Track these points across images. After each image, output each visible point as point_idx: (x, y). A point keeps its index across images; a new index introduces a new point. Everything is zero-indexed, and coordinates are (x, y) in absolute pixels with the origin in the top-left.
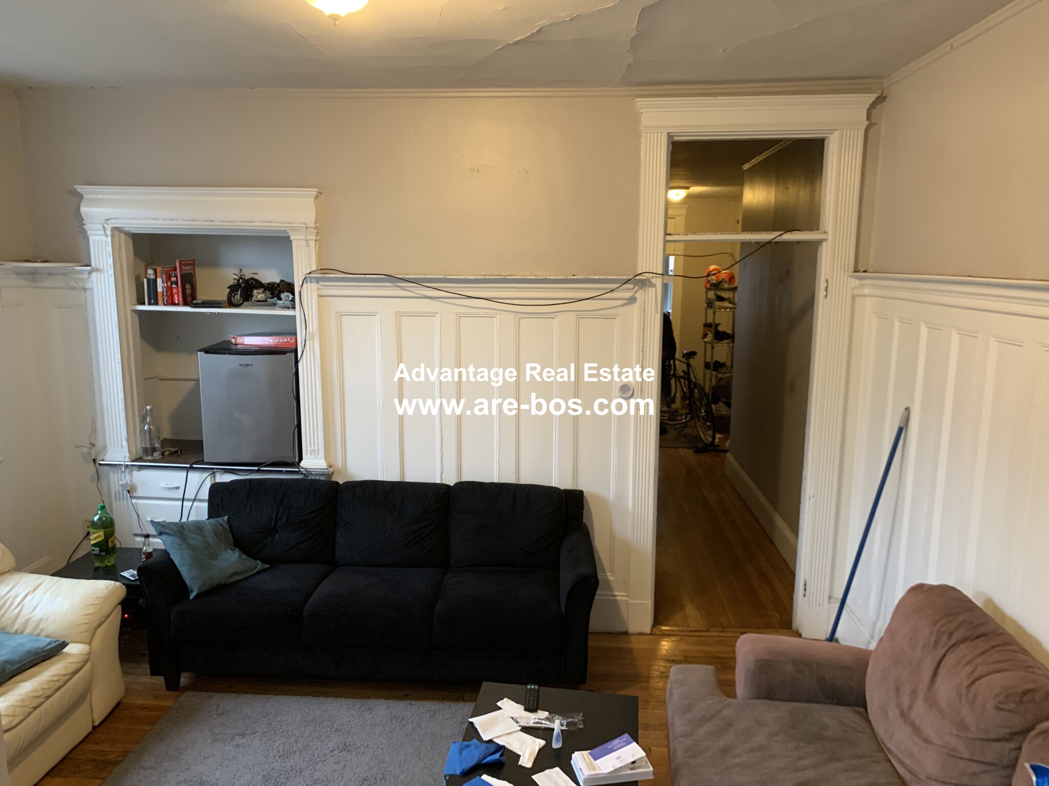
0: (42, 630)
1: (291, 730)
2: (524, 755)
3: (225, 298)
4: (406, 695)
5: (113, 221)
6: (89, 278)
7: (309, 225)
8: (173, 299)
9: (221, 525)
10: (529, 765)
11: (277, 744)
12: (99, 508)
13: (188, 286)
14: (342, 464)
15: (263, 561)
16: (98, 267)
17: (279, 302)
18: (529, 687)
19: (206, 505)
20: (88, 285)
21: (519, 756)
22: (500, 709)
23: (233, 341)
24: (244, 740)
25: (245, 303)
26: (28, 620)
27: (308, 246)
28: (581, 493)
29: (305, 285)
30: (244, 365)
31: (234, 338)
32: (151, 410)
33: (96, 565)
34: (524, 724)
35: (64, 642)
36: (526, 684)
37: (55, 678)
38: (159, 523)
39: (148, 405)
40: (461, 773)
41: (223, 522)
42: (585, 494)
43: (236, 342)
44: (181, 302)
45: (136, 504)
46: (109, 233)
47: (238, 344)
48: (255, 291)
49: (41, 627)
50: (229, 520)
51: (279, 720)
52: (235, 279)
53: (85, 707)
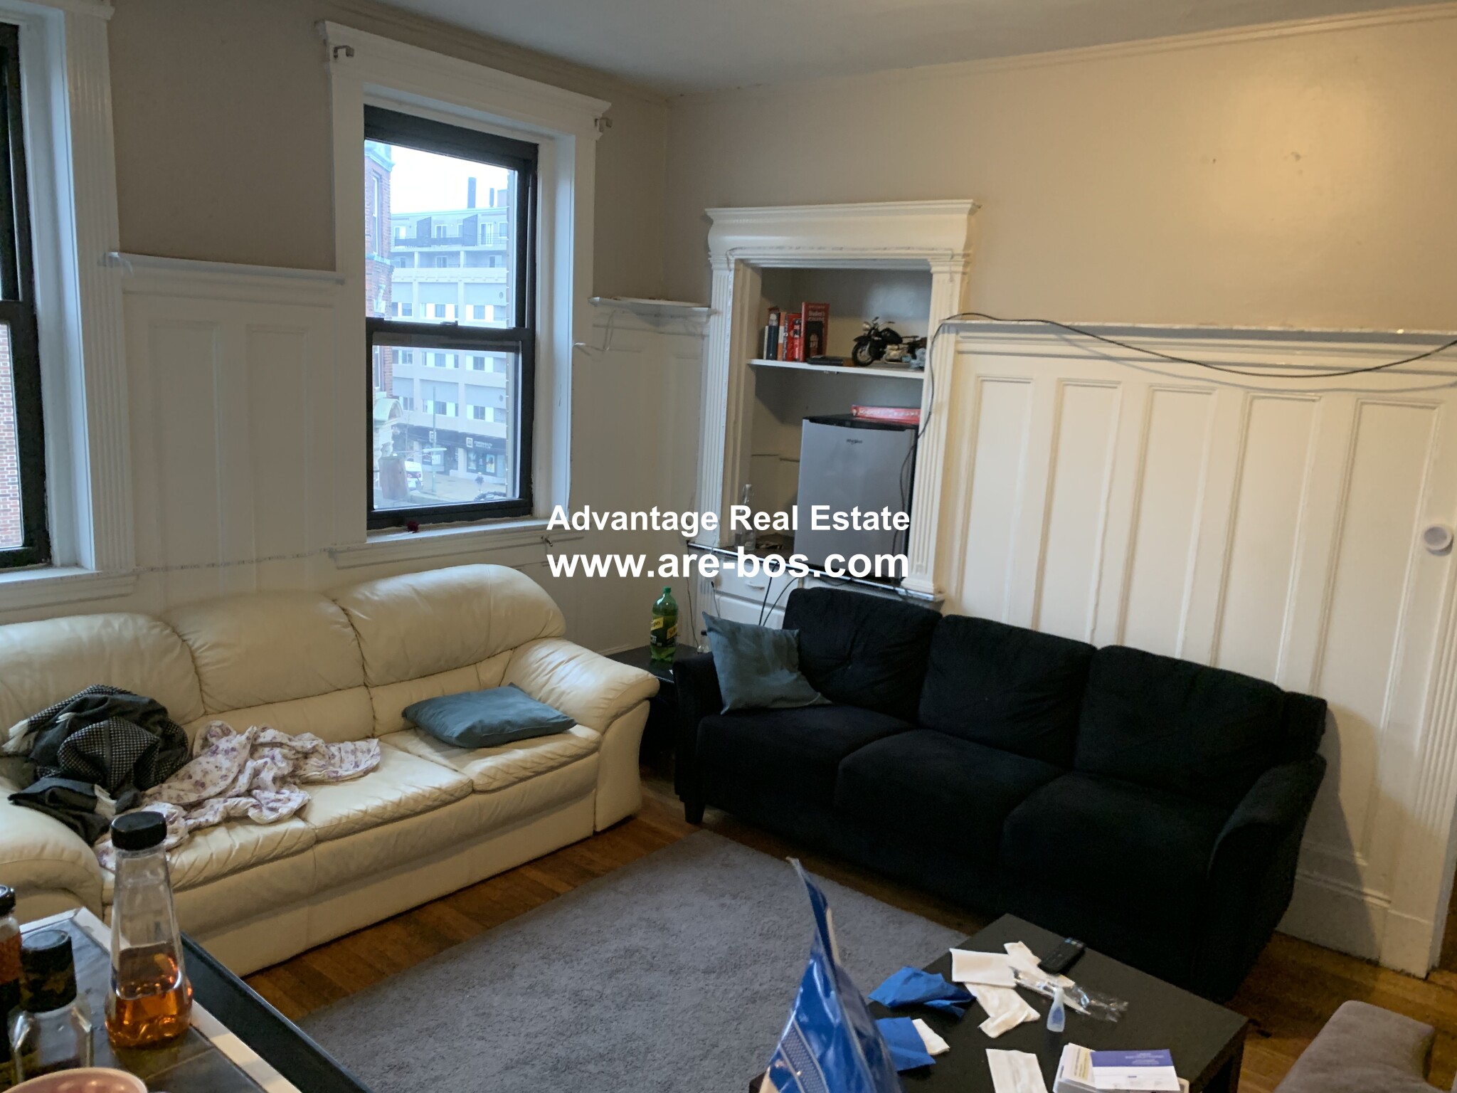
0: (561, 704)
1: (791, 911)
2: (994, 1020)
3: (850, 355)
4: (960, 925)
5: (738, 252)
6: (707, 322)
7: (955, 252)
8: (793, 353)
9: (788, 639)
10: (993, 1034)
11: (766, 920)
12: (664, 590)
13: (813, 338)
14: (956, 592)
15: (826, 695)
16: (718, 309)
17: (913, 361)
18: (1068, 941)
19: (783, 614)
20: (705, 332)
21: (987, 1017)
22: (1005, 952)
23: (855, 411)
24: (733, 902)
25: (875, 362)
26: (553, 689)
27: (951, 281)
28: (1322, 704)
29: (940, 336)
30: (852, 441)
31: (856, 408)
32: (750, 489)
33: (653, 657)
34: (1025, 982)
35: (572, 721)
36: (1067, 937)
37: (549, 755)
38: (712, 618)
39: (748, 484)
40: (890, 1004)
41: (791, 636)
42: (1329, 706)
43: (857, 414)
44: (801, 359)
45: (719, 600)
46: (732, 266)
47: (859, 417)
48: (889, 347)
49: (561, 701)
50: (799, 635)
51: (785, 894)
52: (866, 330)
53: (585, 803)
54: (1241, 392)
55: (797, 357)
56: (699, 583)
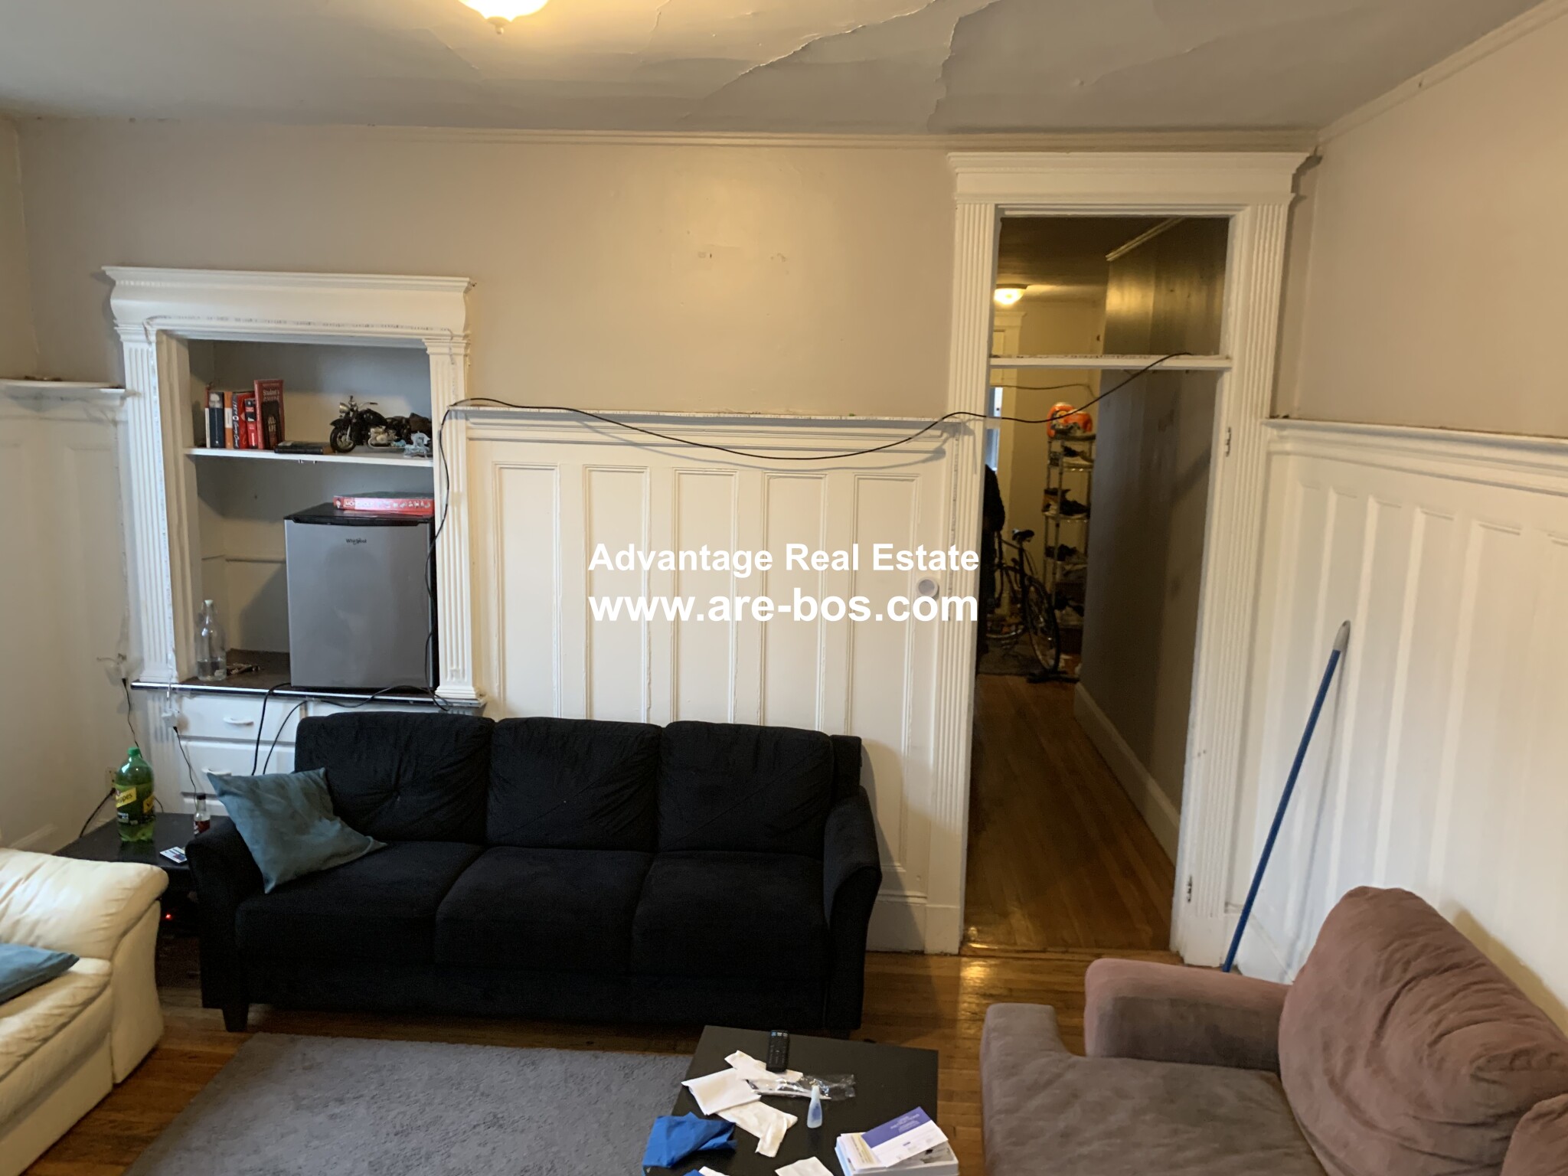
0: (39, 937)
1: (413, 1094)
2: (764, 1138)
3: (328, 440)
4: (589, 1043)
5: (158, 321)
6: (122, 405)
7: (455, 333)
8: (248, 439)
9: (315, 782)
10: (772, 1153)
11: (393, 1114)
12: (130, 753)
13: (271, 421)
14: (499, 693)
15: (377, 838)
16: (136, 390)
17: (407, 446)
18: (774, 1034)
19: (292, 750)
20: (120, 417)
21: (758, 1139)
22: (729, 1066)
23: (338, 504)
24: (343, 1108)
25: (358, 448)
26: (17, 923)
27: (453, 364)
28: (858, 740)
29: (447, 422)
30: (354, 541)
31: (339, 500)
32: (212, 606)
33: (123, 839)
34: (765, 1090)
35: (71, 956)
36: (769, 1030)
37: (56, 1011)
38: (220, 777)
39: (207, 599)
40: (669, 1164)
41: (317, 777)
42: (863, 743)
43: (342, 506)
44: (261, 445)
45: (186, 747)
46: (153, 338)
47: (344, 510)
48: (372, 430)
49: (37, 932)
50: (326, 774)
51: (396, 1077)
52: (342, 411)
53: (101, 1055)
54: (759, 472)
55: (254, 445)
56: (152, 731)
